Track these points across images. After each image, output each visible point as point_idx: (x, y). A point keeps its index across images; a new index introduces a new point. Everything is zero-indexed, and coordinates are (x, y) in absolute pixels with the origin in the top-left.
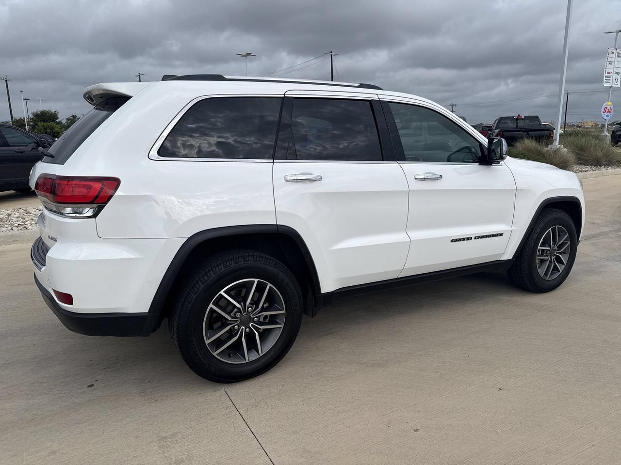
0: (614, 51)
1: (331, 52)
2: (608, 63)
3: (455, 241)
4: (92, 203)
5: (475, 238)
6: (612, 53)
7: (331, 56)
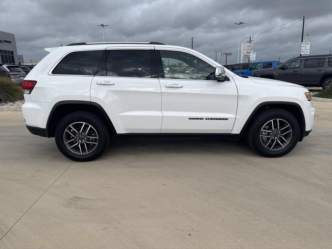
1: (304, 16)
3: (191, 119)
4: (29, 89)
5: (206, 119)
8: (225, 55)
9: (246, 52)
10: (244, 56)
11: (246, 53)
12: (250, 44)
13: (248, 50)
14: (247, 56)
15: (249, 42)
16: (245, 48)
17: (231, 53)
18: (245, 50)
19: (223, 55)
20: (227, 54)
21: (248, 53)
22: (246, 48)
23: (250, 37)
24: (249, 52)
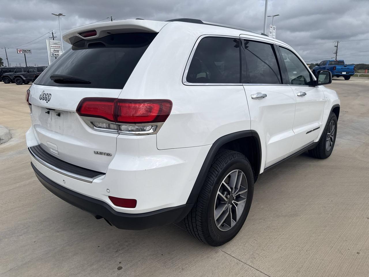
0: (272, 26)
1: (111, 17)
2: (270, 33)
4: (154, 121)
5: (313, 131)
6: (271, 27)
7: (112, 19)
8: (23, 52)
9: (53, 50)
10: (52, 54)
11: (54, 52)
12: (53, 41)
13: (55, 48)
14: (55, 55)
15: (52, 38)
16: (51, 45)
17: (30, 51)
18: (51, 48)
19: (20, 52)
20: (25, 51)
21: (56, 52)
22: (53, 45)
23: (52, 32)
24: (58, 51)
